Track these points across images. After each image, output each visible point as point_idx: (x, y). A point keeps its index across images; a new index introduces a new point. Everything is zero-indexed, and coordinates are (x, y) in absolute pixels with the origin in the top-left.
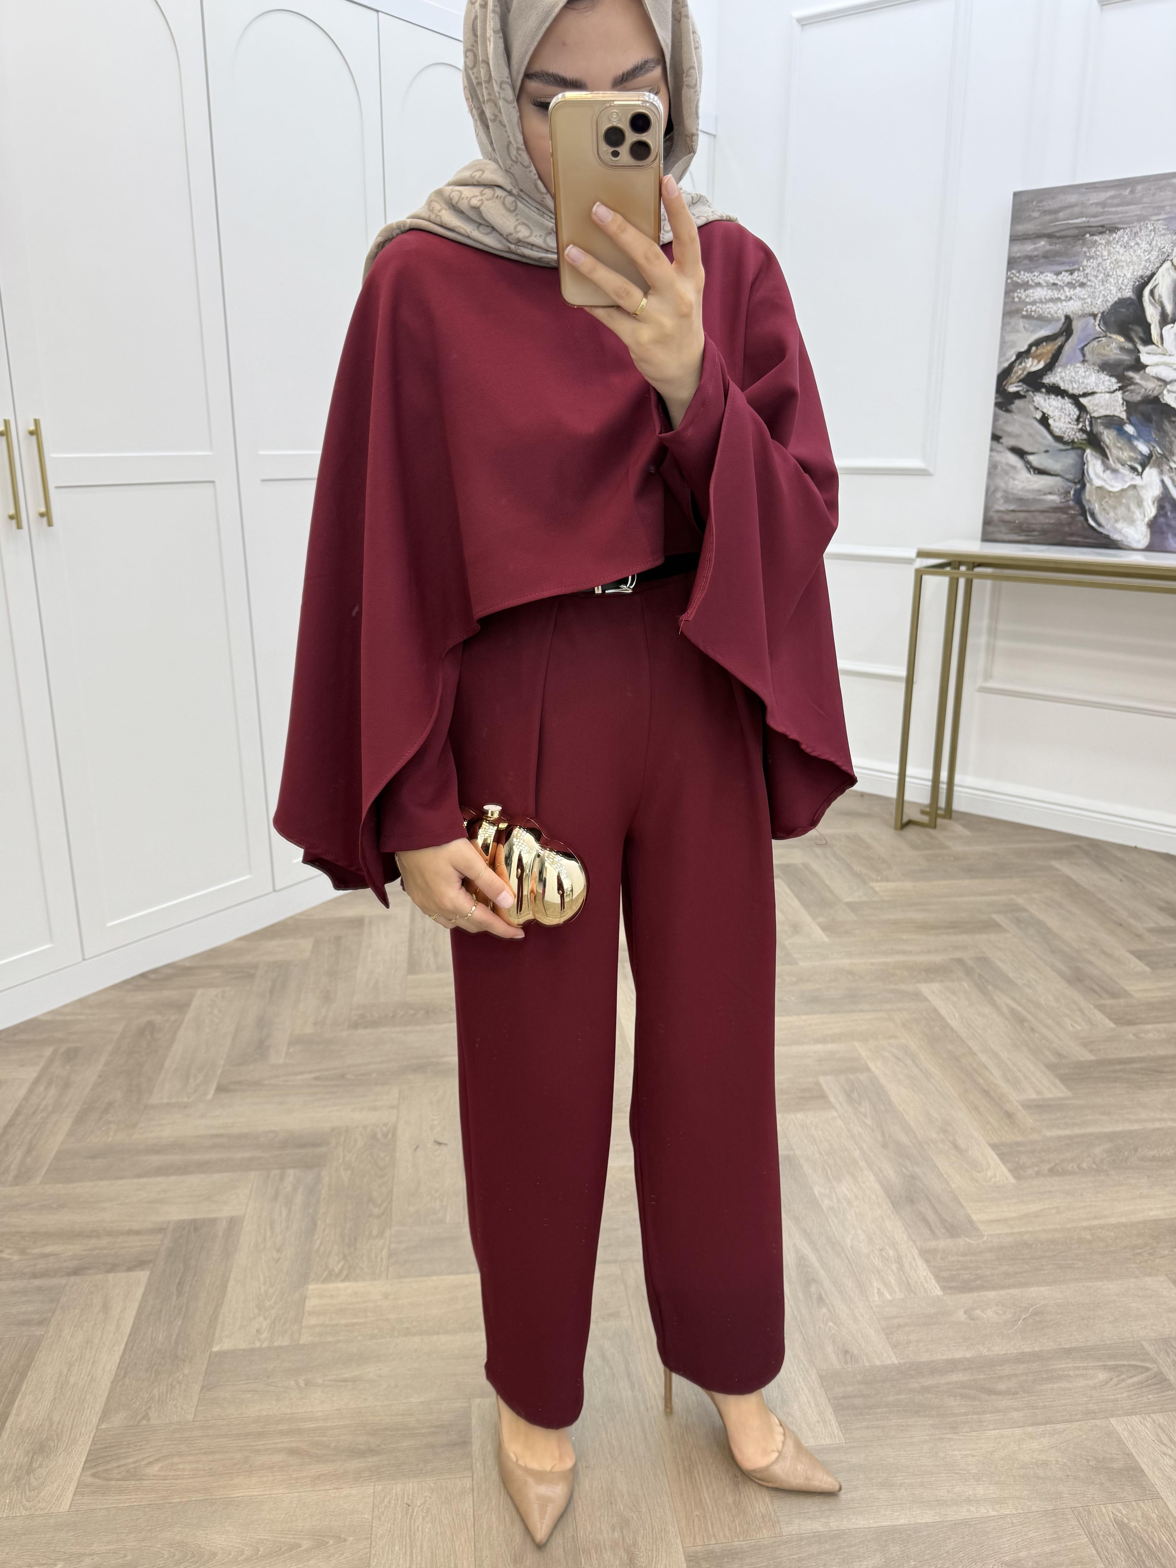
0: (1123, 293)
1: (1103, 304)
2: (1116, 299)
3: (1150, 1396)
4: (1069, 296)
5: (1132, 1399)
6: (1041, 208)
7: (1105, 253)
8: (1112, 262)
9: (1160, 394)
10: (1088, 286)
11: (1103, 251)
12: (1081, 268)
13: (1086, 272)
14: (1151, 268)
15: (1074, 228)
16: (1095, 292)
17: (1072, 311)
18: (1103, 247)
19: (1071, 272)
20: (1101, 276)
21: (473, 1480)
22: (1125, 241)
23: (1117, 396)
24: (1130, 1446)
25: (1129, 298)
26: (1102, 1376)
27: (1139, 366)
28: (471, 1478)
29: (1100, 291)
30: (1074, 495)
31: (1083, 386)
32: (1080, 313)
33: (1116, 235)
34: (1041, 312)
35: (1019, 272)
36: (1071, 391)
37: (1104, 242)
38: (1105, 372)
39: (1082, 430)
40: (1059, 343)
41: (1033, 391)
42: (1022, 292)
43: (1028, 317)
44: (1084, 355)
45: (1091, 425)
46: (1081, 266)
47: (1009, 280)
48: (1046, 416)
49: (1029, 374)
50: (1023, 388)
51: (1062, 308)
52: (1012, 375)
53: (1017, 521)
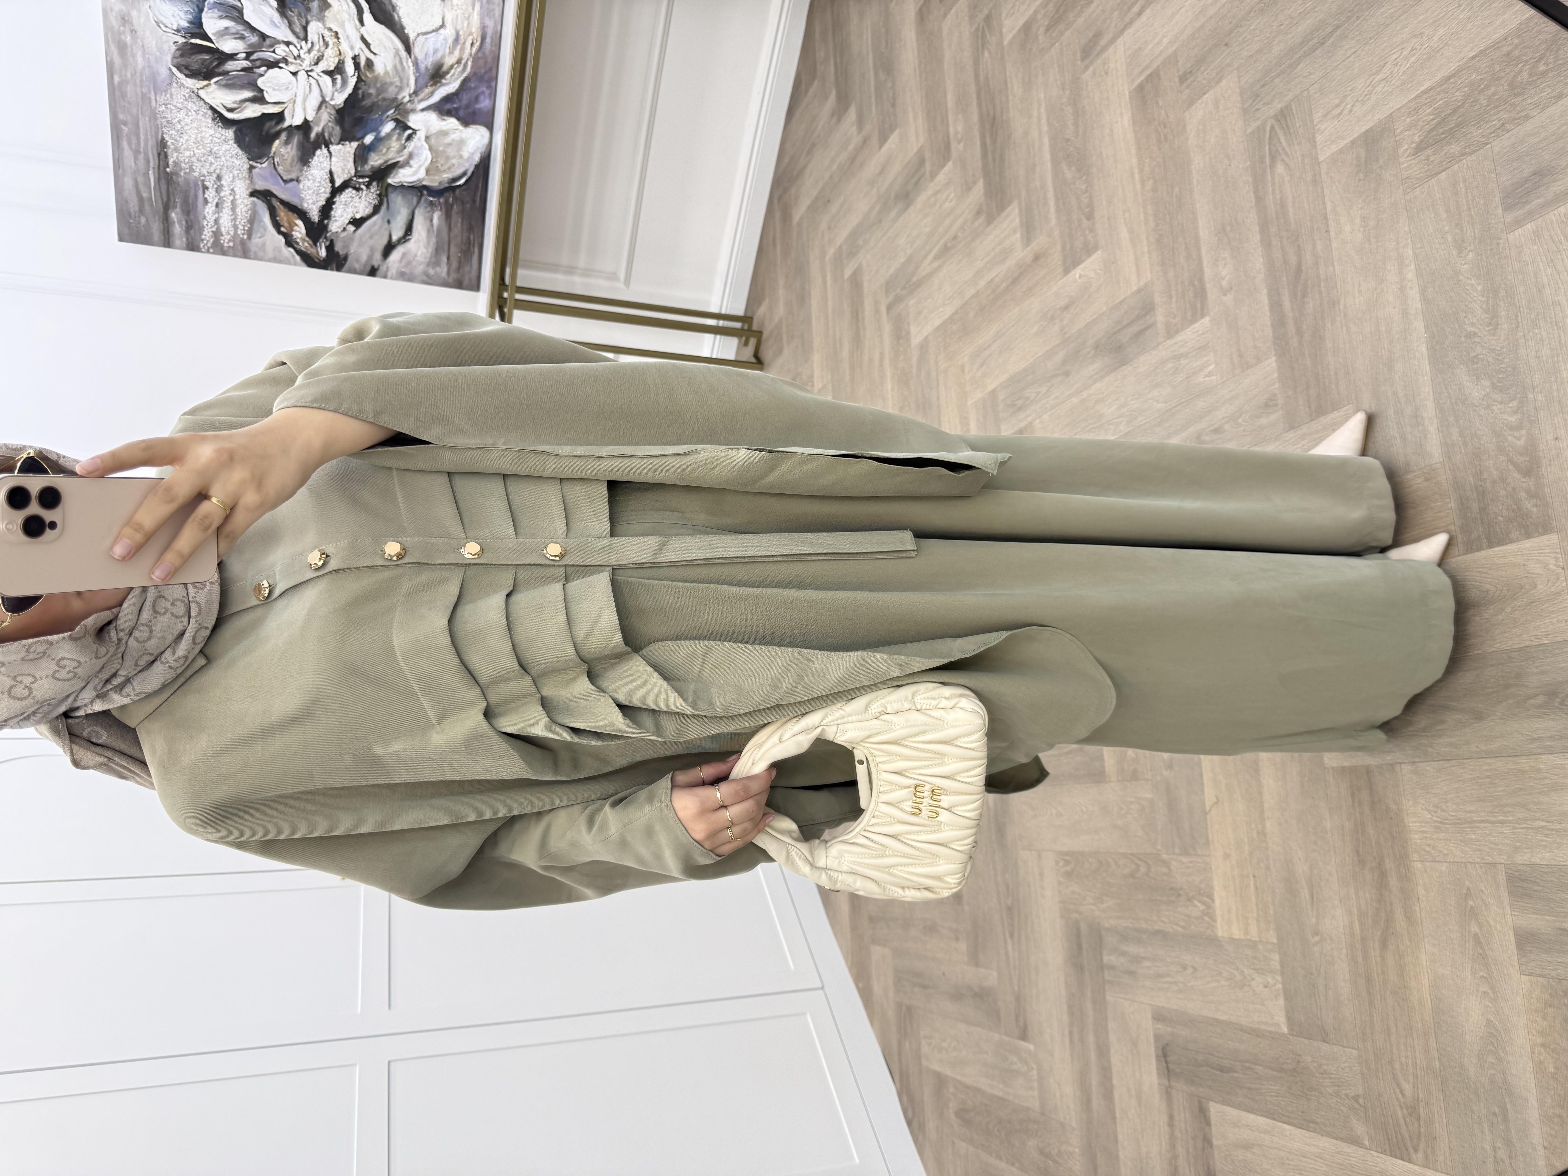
0: (229, 138)
1: (240, 159)
2: (235, 145)
3: (1298, 125)
4: (230, 192)
5: (1301, 142)
6: (137, 215)
7: (187, 153)
8: (197, 147)
9: (334, 108)
10: (220, 172)
11: (186, 156)
12: (202, 178)
13: (206, 174)
14: (205, 109)
15: (159, 184)
16: (227, 166)
17: (246, 189)
18: (180, 155)
19: (205, 188)
20: (211, 159)
21: (1404, 763)
22: (176, 134)
23: (335, 149)
24: (1345, 142)
25: (235, 132)
26: (1280, 169)
27: (306, 126)
28: (1403, 765)
29: (227, 160)
30: (433, 197)
31: (323, 183)
32: (248, 182)
33: (167, 141)
34: (245, 220)
35: (203, 240)
36: (328, 195)
37: (175, 154)
38: (310, 160)
39: (368, 186)
40: (279, 204)
41: (327, 232)
42: (223, 238)
43: (250, 233)
44: (292, 180)
45: (363, 177)
46: (199, 178)
47: (211, 251)
48: (351, 221)
49: (309, 234)
50: (323, 242)
51: (242, 199)
52: (309, 252)
53: (459, 255)
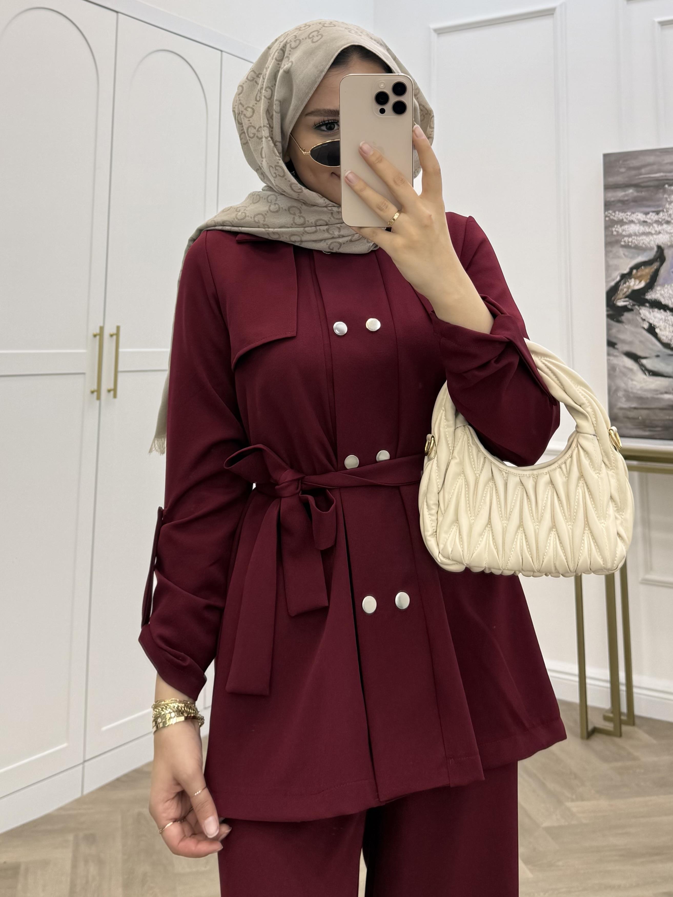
4: (658, 231)
6: (626, 166)
10: (672, 223)
12: (665, 210)
13: (670, 212)
15: (653, 180)
17: (662, 243)
19: (658, 213)
32: (669, 244)
34: (636, 243)
35: (615, 212)
36: (671, 306)
40: (655, 267)
41: (639, 306)
42: (619, 226)
43: (627, 246)
46: (665, 208)
47: (607, 219)
48: (653, 325)
49: (634, 292)
50: (630, 303)
51: (654, 240)
52: (619, 292)
53: (640, 418)
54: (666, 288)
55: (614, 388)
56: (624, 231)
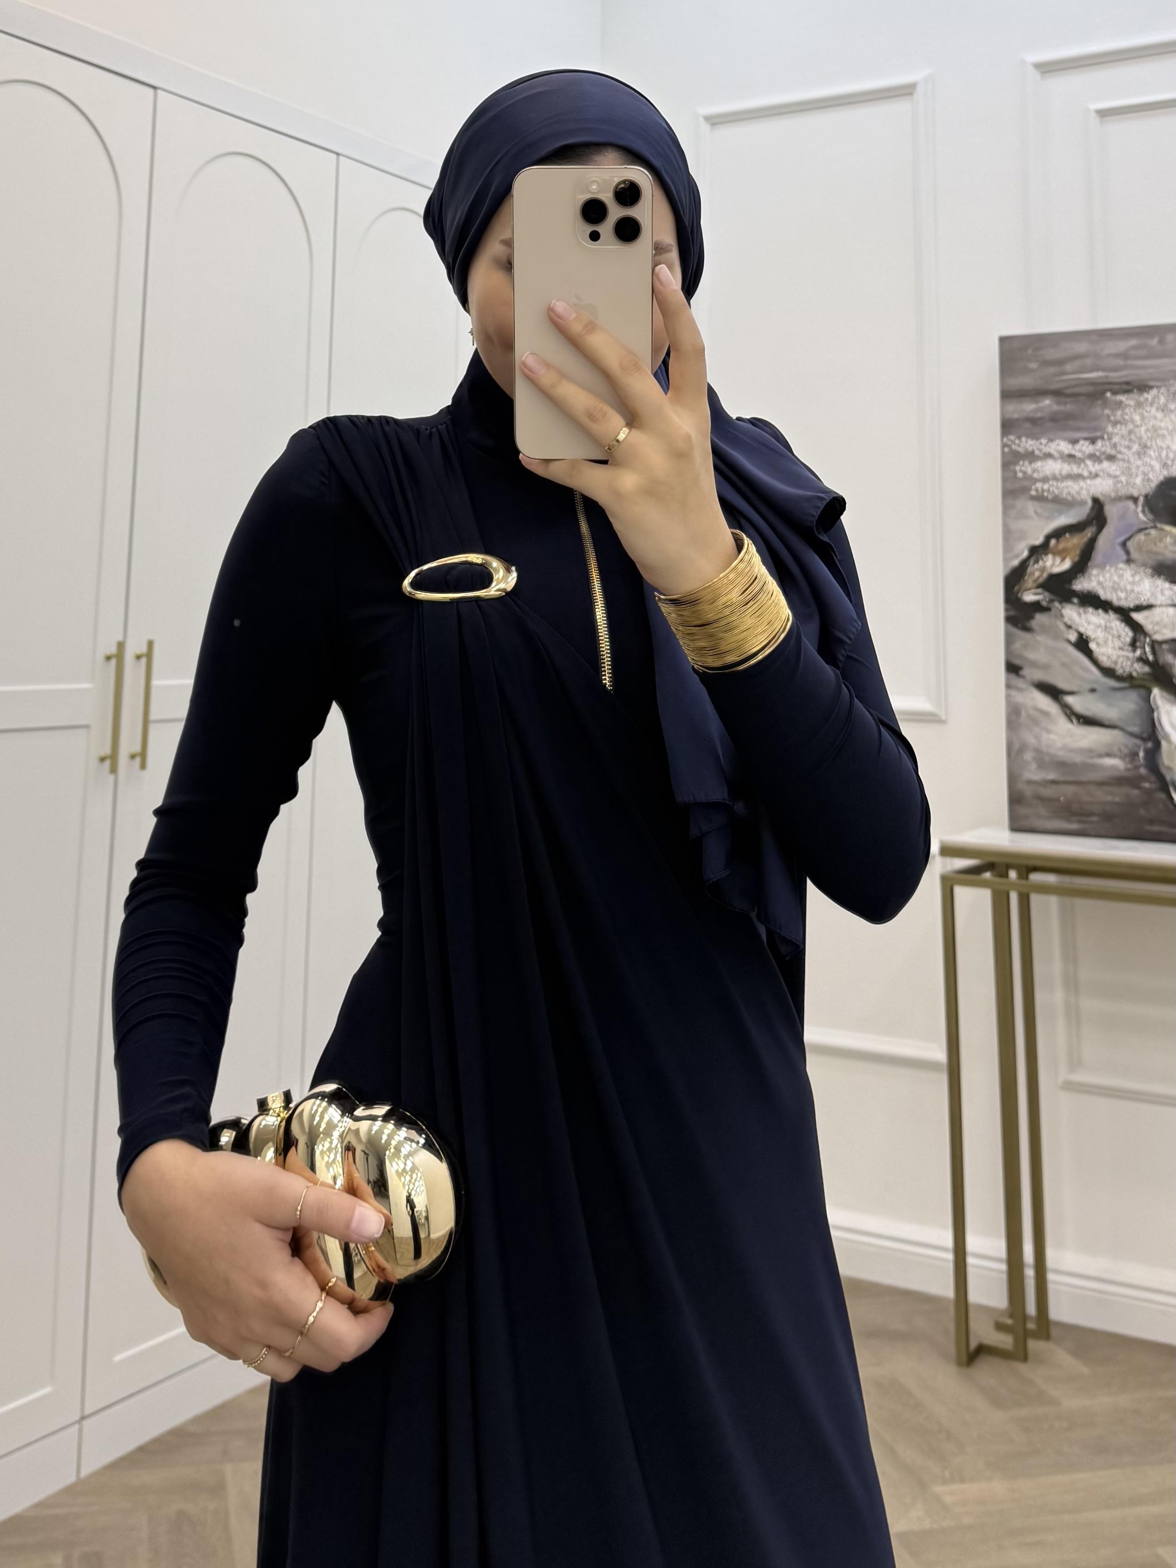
0: (1170, 470)
1: (1144, 485)
2: (1161, 478)
4: (1094, 473)
7: (1137, 418)
8: (1147, 430)
10: (1118, 459)
11: (1133, 416)
12: (1106, 437)
13: (1114, 441)
15: (1086, 384)
16: (1129, 468)
17: (1101, 493)
18: (1132, 410)
19: (1093, 441)
20: (1136, 447)
22: (1161, 403)
29: (1138, 467)
30: (1146, 758)
31: (1133, 596)
32: (1113, 495)
33: (1148, 395)
34: (1056, 492)
35: (1019, 438)
36: (1116, 603)
37: (1132, 403)
38: (1162, 577)
39: (1143, 660)
40: (1089, 535)
41: (1061, 602)
42: (1026, 463)
43: (1040, 498)
44: (1128, 553)
45: (1154, 652)
46: (1105, 433)
47: (1006, 450)
48: (1084, 637)
49: (1052, 577)
50: (1045, 597)
51: (1086, 487)
52: (1026, 578)
53: (1062, 799)
54: (1107, 572)
55: (1017, 746)
56: (1036, 472)
